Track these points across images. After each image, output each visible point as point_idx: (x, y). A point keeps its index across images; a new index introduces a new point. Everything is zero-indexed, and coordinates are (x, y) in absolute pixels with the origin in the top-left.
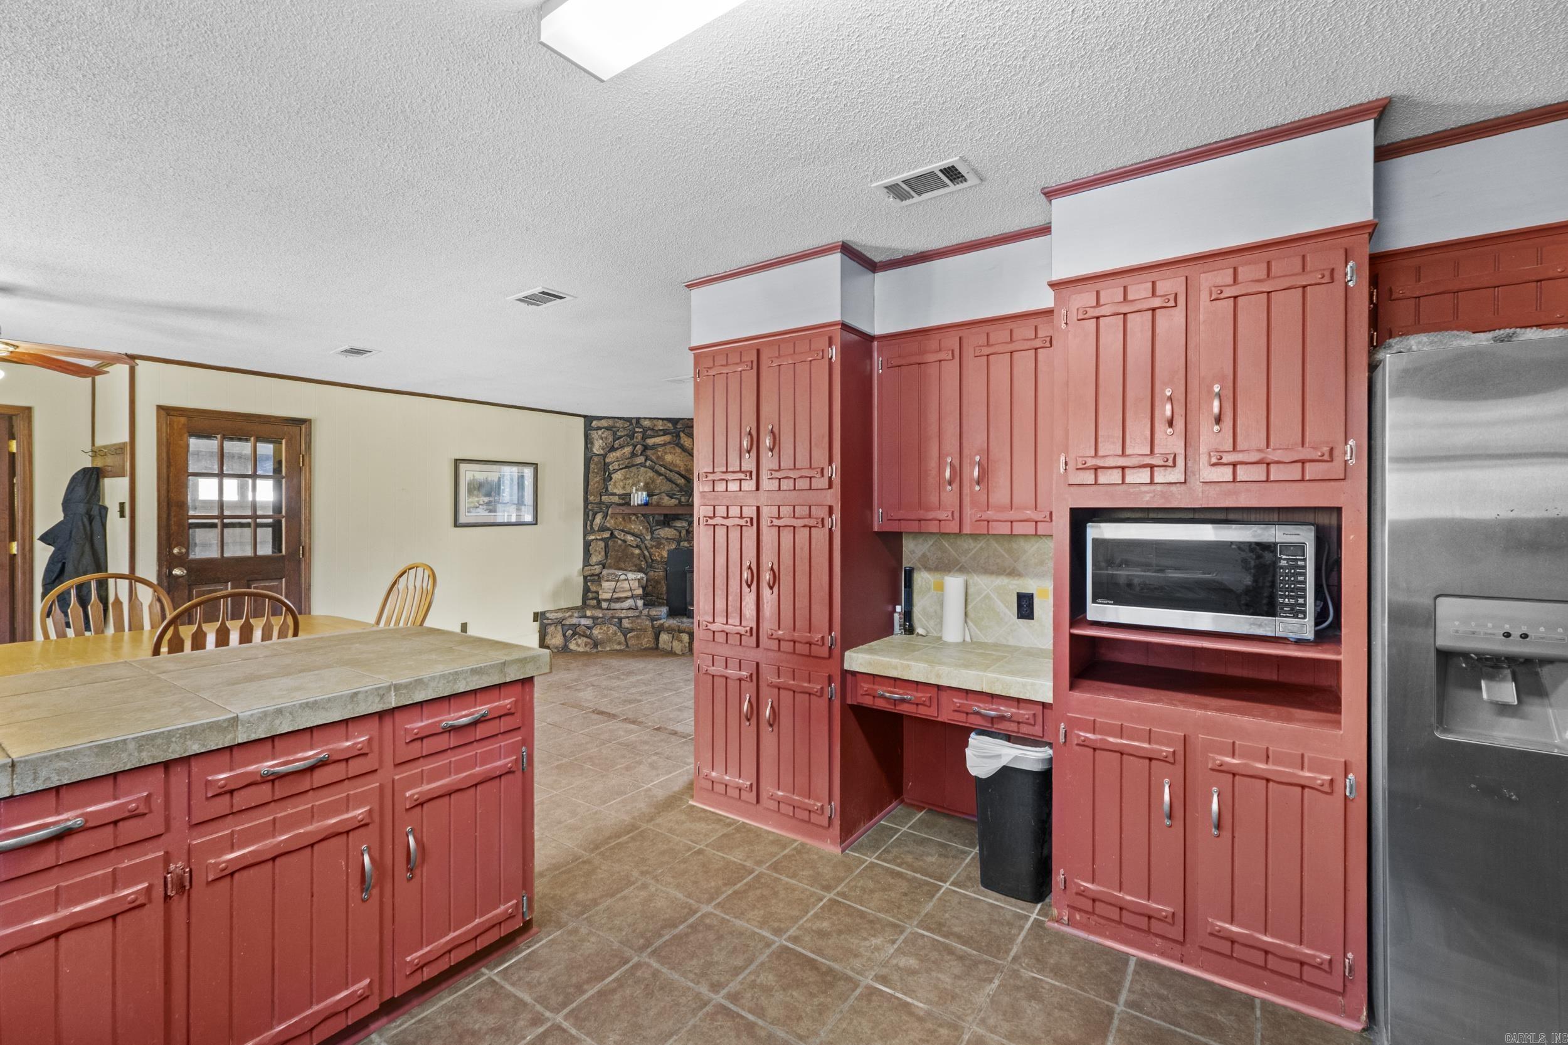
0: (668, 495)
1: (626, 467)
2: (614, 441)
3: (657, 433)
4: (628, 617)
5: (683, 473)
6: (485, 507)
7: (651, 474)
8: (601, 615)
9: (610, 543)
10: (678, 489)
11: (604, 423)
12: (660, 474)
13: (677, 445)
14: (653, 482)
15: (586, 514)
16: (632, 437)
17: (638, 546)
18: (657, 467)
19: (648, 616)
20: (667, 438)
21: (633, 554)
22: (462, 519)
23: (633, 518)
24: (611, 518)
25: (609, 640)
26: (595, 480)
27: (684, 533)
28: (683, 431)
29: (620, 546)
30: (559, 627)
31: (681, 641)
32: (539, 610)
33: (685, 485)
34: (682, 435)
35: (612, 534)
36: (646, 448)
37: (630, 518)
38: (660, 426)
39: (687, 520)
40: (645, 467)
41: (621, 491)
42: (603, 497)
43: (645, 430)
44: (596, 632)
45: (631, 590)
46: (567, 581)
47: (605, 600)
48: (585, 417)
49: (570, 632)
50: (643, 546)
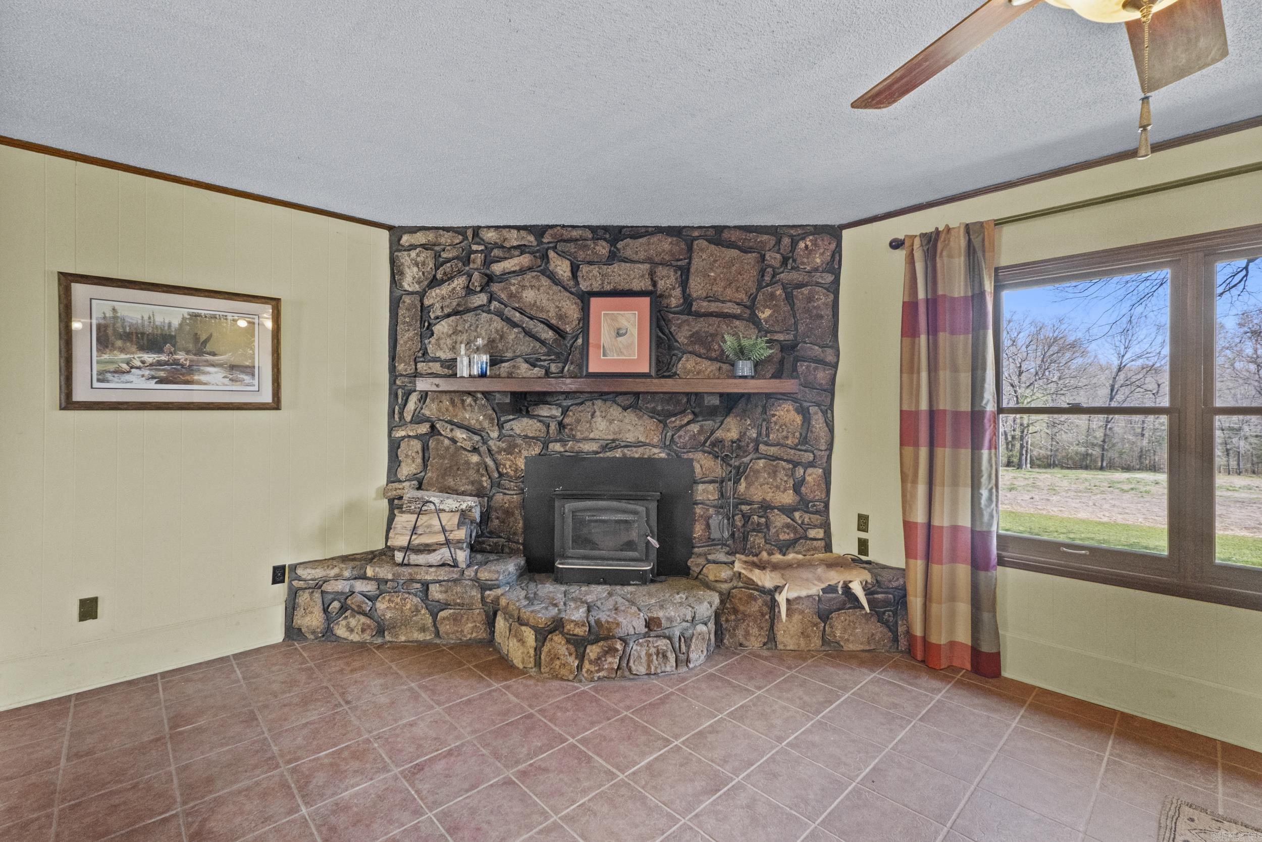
0: (527, 361)
1: (456, 313)
2: (437, 268)
3: (510, 251)
4: (439, 582)
5: (554, 322)
6: (147, 373)
7: (498, 324)
8: (390, 577)
9: (432, 444)
10: (544, 350)
11: (420, 238)
12: (514, 325)
13: (543, 272)
14: (502, 337)
15: (393, 395)
16: (467, 261)
17: (475, 450)
18: (508, 312)
19: (476, 580)
20: (525, 260)
21: (467, 463)
22: (81, 394)
23: (469, 400)
24: (433, 400)
25: (406, 623)
26: (407, 336)
27: (553, 426)
28: (554, 248)
29: (447, 449)
30: (317, 595)
31: (522, 641)
32: (287, 560)
33: (555, 341)
34: (551, 254)
35: (433, 427)
36: (490, 279)
37: (463, 401)
38: (513, 238)
39: (559, 405)
40: (489, 312)
41: (445, 355)
42: (419, 365)
43: (489, 247)
44: (381, 605)
45: (444, 530)
46: (352, 509)
47: (401, 549)
48: (390, 228)
49: (336, 605)
50: (483, 449)
